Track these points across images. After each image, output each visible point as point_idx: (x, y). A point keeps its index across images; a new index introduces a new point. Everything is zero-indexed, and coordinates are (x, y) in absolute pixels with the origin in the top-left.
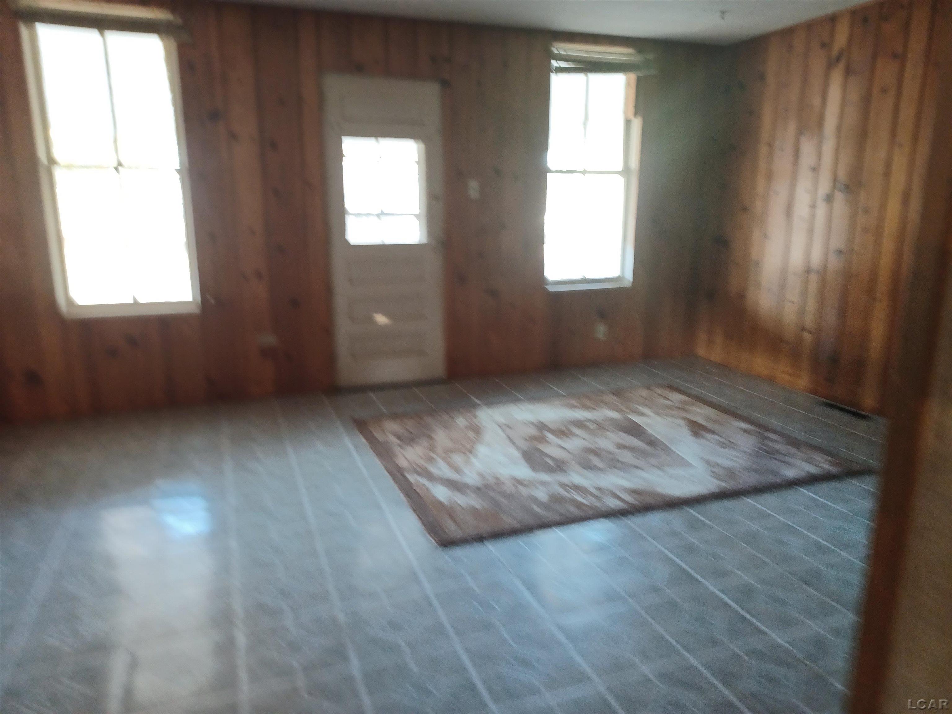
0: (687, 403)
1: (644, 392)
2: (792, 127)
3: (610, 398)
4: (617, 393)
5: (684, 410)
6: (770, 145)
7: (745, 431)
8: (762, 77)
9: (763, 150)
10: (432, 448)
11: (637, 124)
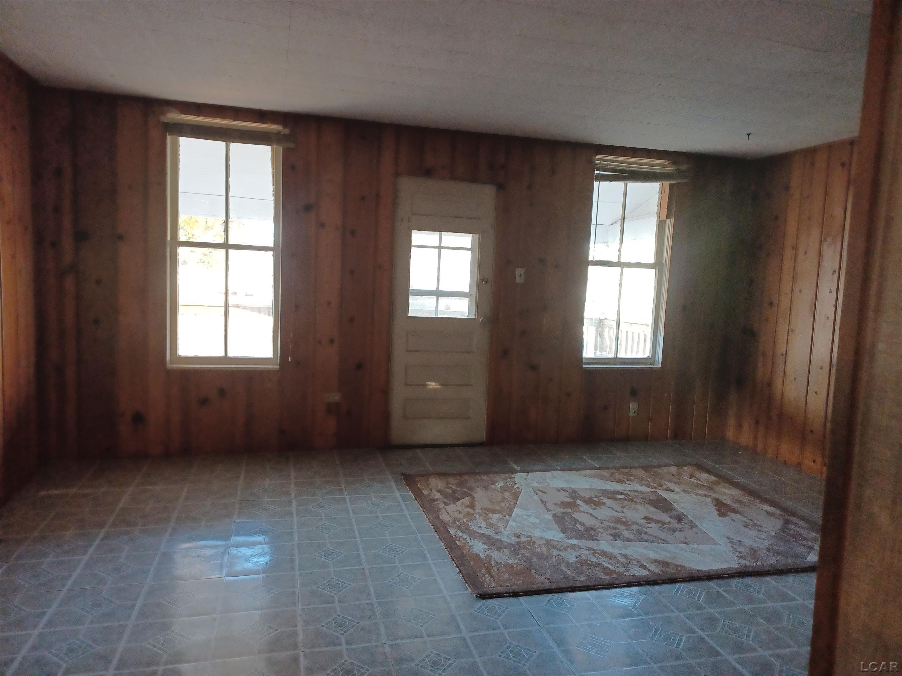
0: (713, 483)
1: (673, 469)
2: (815, 233)
3: (640, 472)
4: (647, 468)
5: (710, 489)
6: (795, 248)
7: (770, 514)
8: (787, 188)
9: (788, 253)
10: (472, 506)
11: (669, 224)
